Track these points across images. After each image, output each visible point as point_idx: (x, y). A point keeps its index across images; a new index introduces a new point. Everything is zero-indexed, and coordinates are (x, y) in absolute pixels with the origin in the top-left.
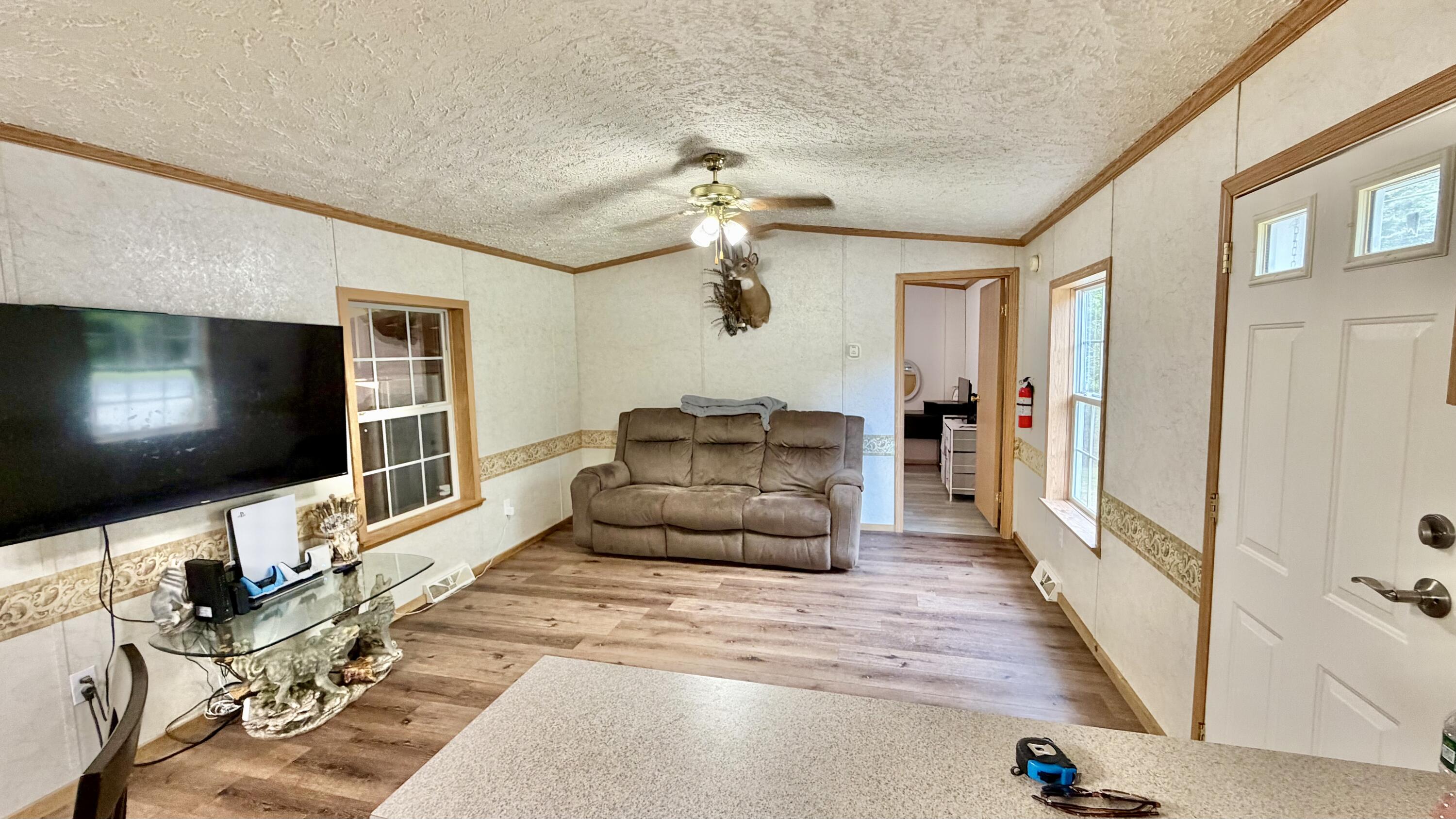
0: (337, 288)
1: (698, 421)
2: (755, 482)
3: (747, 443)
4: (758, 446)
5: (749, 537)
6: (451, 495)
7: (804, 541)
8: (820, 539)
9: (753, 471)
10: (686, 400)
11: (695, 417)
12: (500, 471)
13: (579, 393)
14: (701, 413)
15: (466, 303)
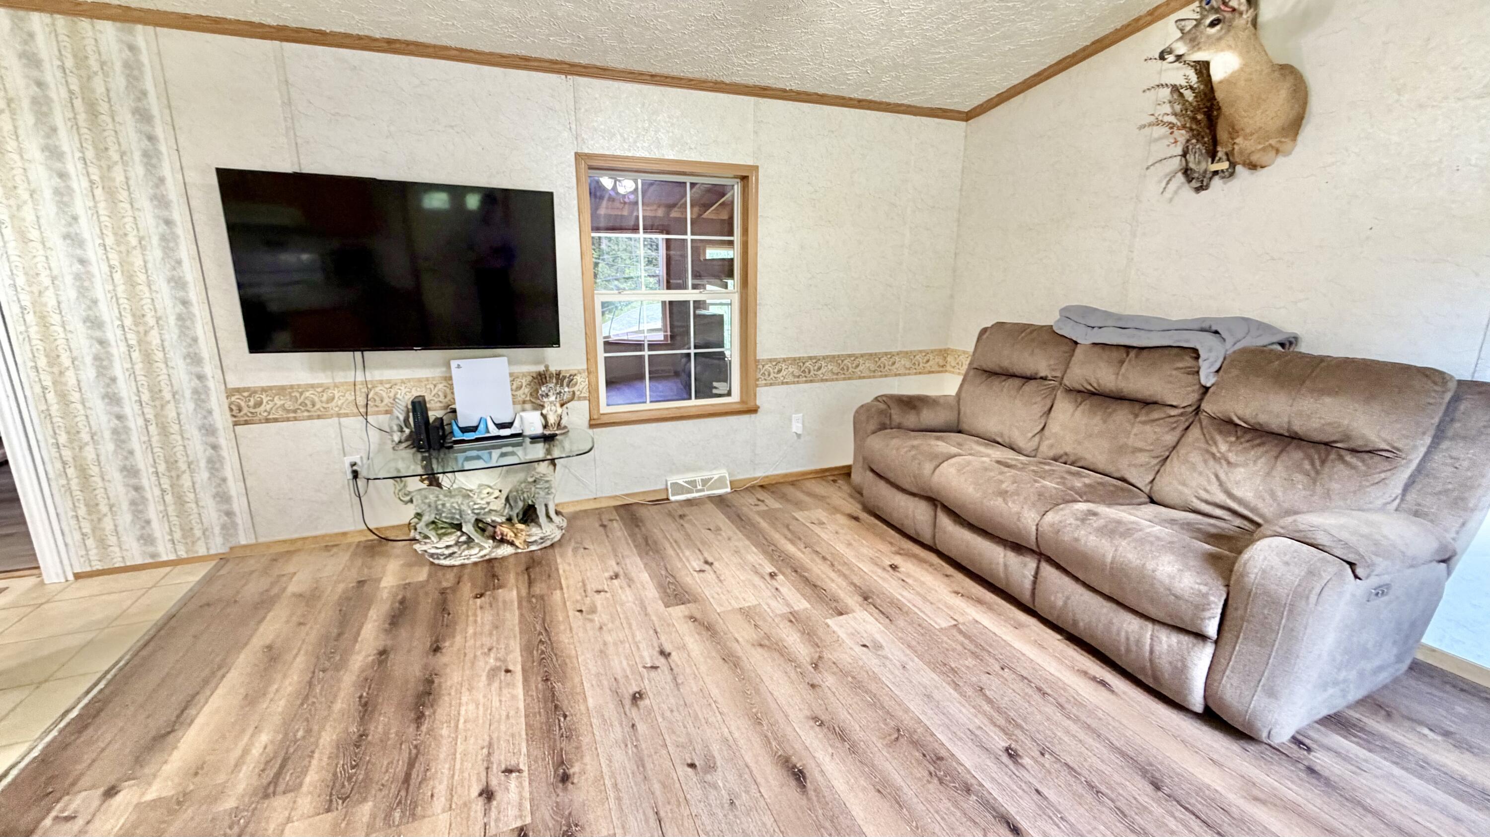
0: (576, 154)
1: (1078, 350)
2: (1141, 479)
3: (1155, 403)
4: (1173, 412)
5: (1048, 570)
6: (729, 394)
7: (1150, 626)
8: (1185, 639)
9: (1143, 458)
10: (1067, 313)
11: (1076, 343)
12: (790, 379)
13: (952, 297)
14: (1085, 338)
15: (756, 168)
